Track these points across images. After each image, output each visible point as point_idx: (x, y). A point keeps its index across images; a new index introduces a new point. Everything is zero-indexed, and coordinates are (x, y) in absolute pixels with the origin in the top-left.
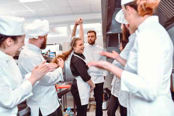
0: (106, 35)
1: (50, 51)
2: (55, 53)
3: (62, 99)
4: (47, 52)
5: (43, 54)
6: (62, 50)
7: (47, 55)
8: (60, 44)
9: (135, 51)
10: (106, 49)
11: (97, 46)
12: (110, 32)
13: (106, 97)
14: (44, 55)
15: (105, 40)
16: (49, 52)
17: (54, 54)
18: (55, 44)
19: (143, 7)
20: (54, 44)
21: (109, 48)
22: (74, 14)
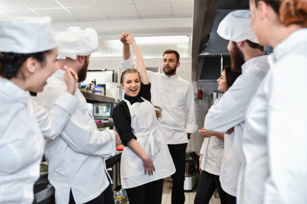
0: (197, 58)
1: (95, 82)
2: (104, 86)
3: (113, 169)
4: (91, 84)
5: (84, 87)
6: (117, 82)
7: (90, 90)
8: (113, 71)
9: (265, 97)
10: (196, 83)
11: (179, 78)
12: (206, 54)
13: (192, 169)
14: (85, 90)
15: (195, 67)
16: (94, 85)
17: (103, 88)
18: (106, 70)
19: (292, 8)
20: (104, 70)
21: (200, 81)
22: (141, 17)
